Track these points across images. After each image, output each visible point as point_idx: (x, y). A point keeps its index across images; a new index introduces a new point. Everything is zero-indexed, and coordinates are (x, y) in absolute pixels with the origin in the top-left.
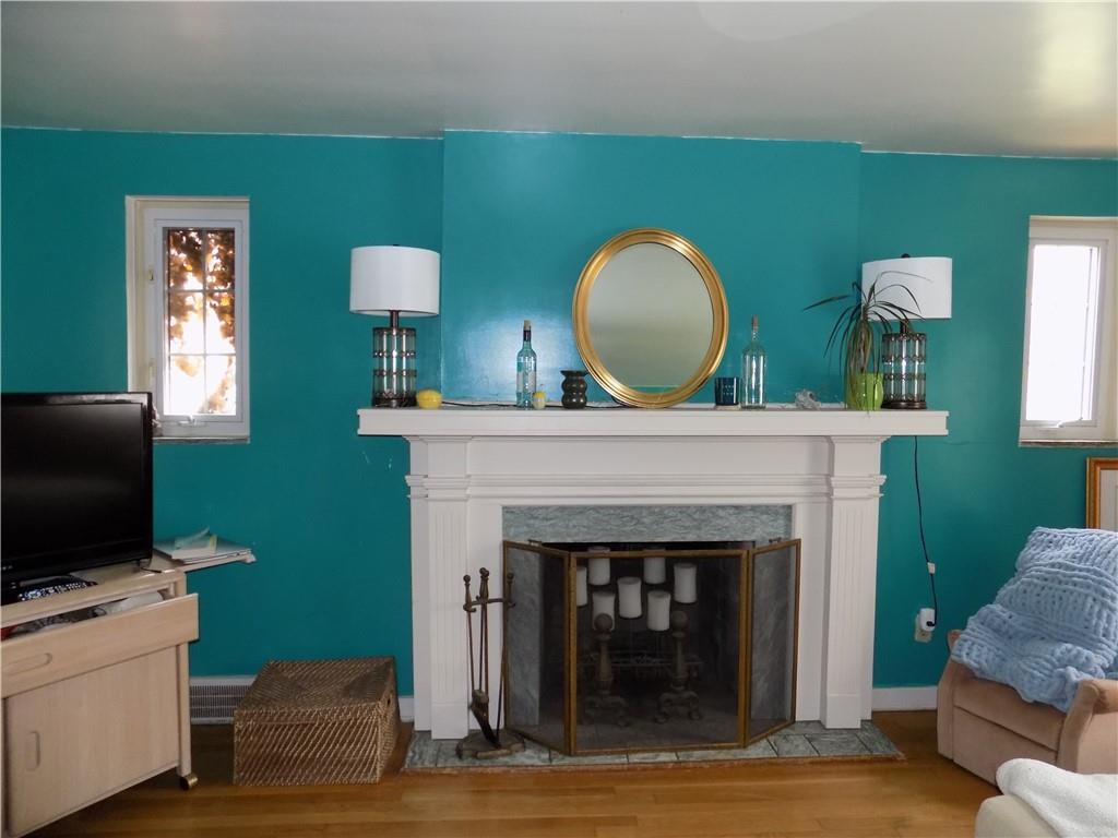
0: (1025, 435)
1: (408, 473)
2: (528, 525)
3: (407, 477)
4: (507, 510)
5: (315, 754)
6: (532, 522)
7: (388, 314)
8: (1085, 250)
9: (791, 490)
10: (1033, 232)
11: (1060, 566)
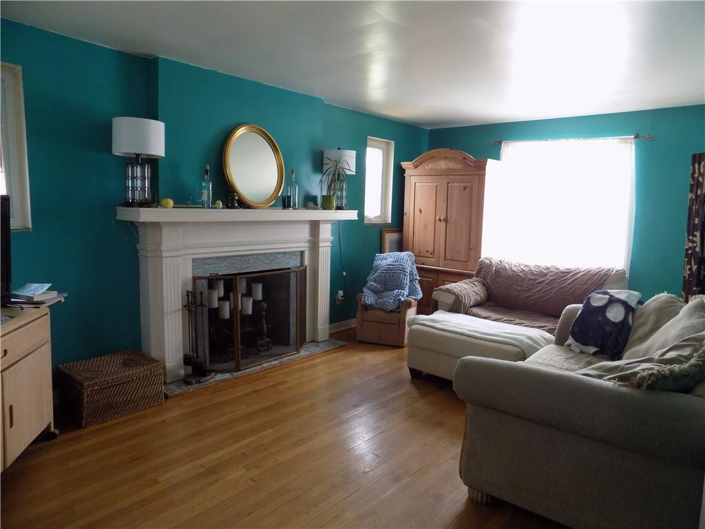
0: (366, 221)
1: (138, 242)
2: (203, 268)
3: (137, 245)
4: (194, 260)
5: (131, 397)
6: (204, 266)
7: (135, 156)
8: (377, 150)
9: (303, 244)
10: (369, 143)
11: (390, 265)
